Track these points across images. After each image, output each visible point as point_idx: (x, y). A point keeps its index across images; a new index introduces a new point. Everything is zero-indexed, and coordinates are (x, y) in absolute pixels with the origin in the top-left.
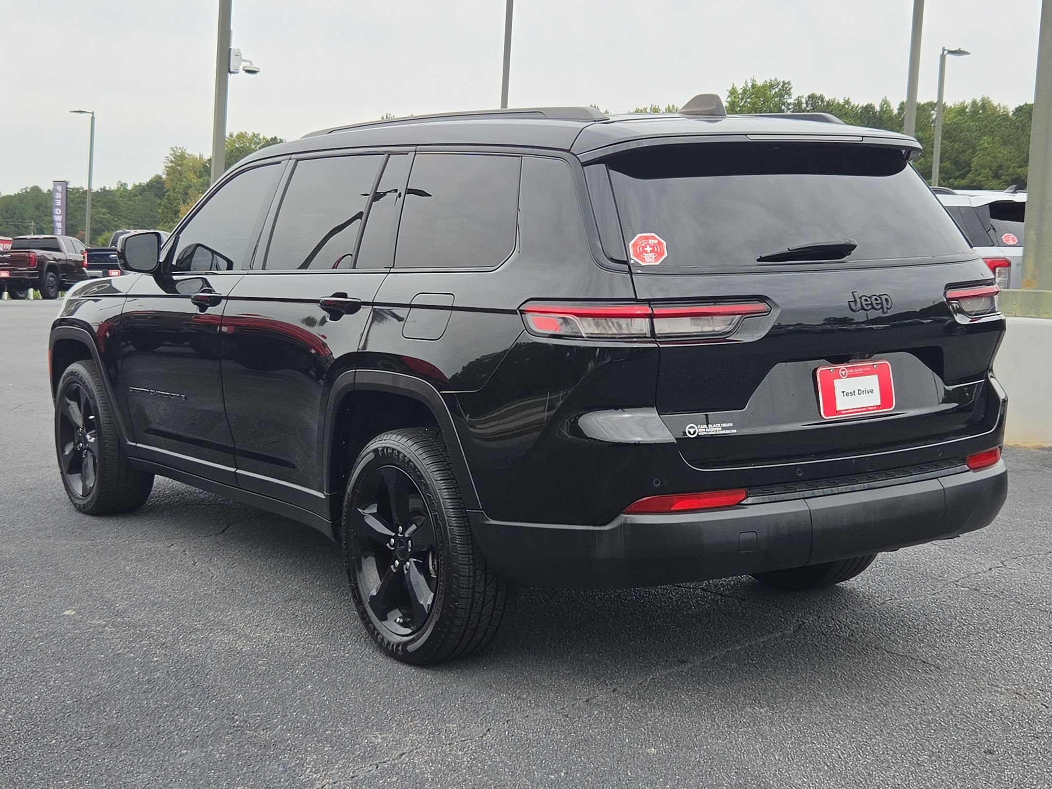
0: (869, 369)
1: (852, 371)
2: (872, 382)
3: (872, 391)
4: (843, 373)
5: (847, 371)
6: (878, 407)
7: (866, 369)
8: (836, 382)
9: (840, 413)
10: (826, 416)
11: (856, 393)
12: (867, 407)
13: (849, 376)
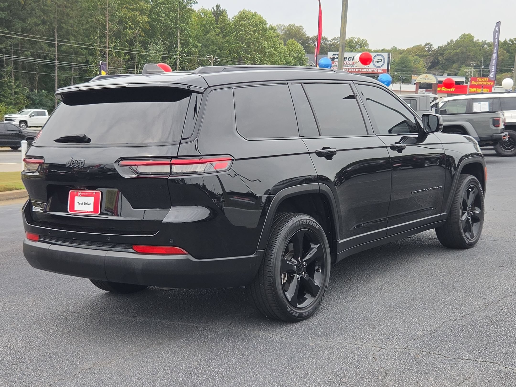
0: (91, 194)
1: (83, 193)
2: (91, 200)
3: (90, 204)
4: (80, 194)
5: (81, 193)
6: (92, 212)
7: (89, 194)
8: (76, 197)
9: (75, 211)
10: (71, 212)
11: (84, 204)
12: (87, 211)
13: (82, 196)
